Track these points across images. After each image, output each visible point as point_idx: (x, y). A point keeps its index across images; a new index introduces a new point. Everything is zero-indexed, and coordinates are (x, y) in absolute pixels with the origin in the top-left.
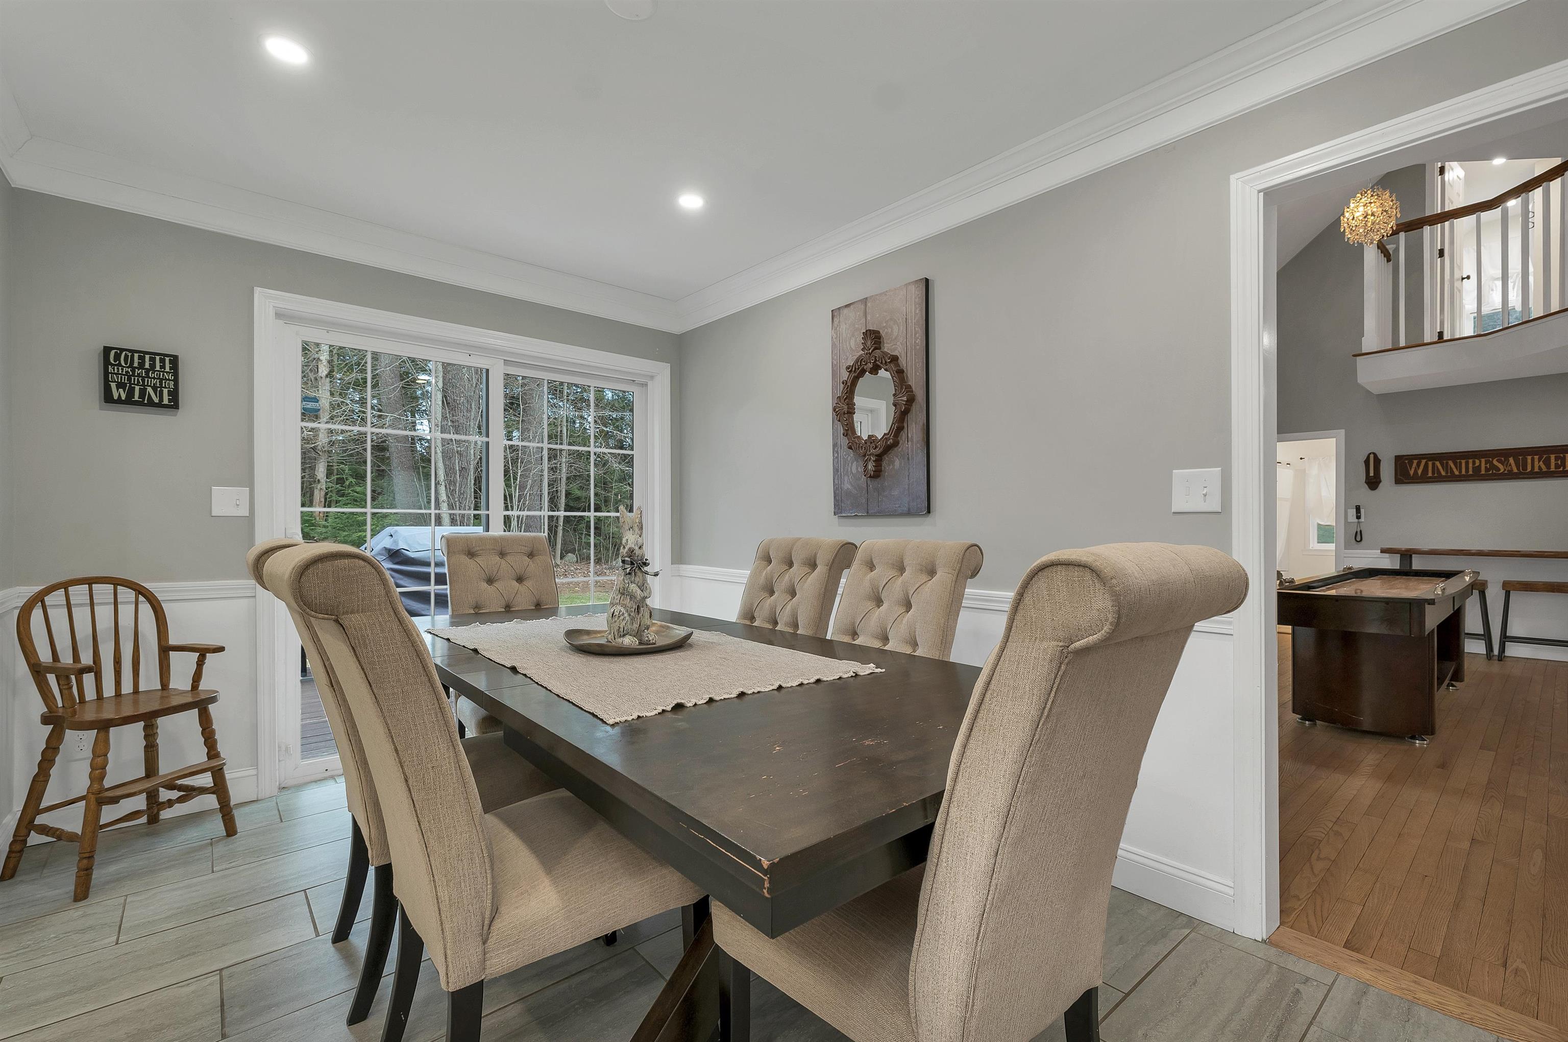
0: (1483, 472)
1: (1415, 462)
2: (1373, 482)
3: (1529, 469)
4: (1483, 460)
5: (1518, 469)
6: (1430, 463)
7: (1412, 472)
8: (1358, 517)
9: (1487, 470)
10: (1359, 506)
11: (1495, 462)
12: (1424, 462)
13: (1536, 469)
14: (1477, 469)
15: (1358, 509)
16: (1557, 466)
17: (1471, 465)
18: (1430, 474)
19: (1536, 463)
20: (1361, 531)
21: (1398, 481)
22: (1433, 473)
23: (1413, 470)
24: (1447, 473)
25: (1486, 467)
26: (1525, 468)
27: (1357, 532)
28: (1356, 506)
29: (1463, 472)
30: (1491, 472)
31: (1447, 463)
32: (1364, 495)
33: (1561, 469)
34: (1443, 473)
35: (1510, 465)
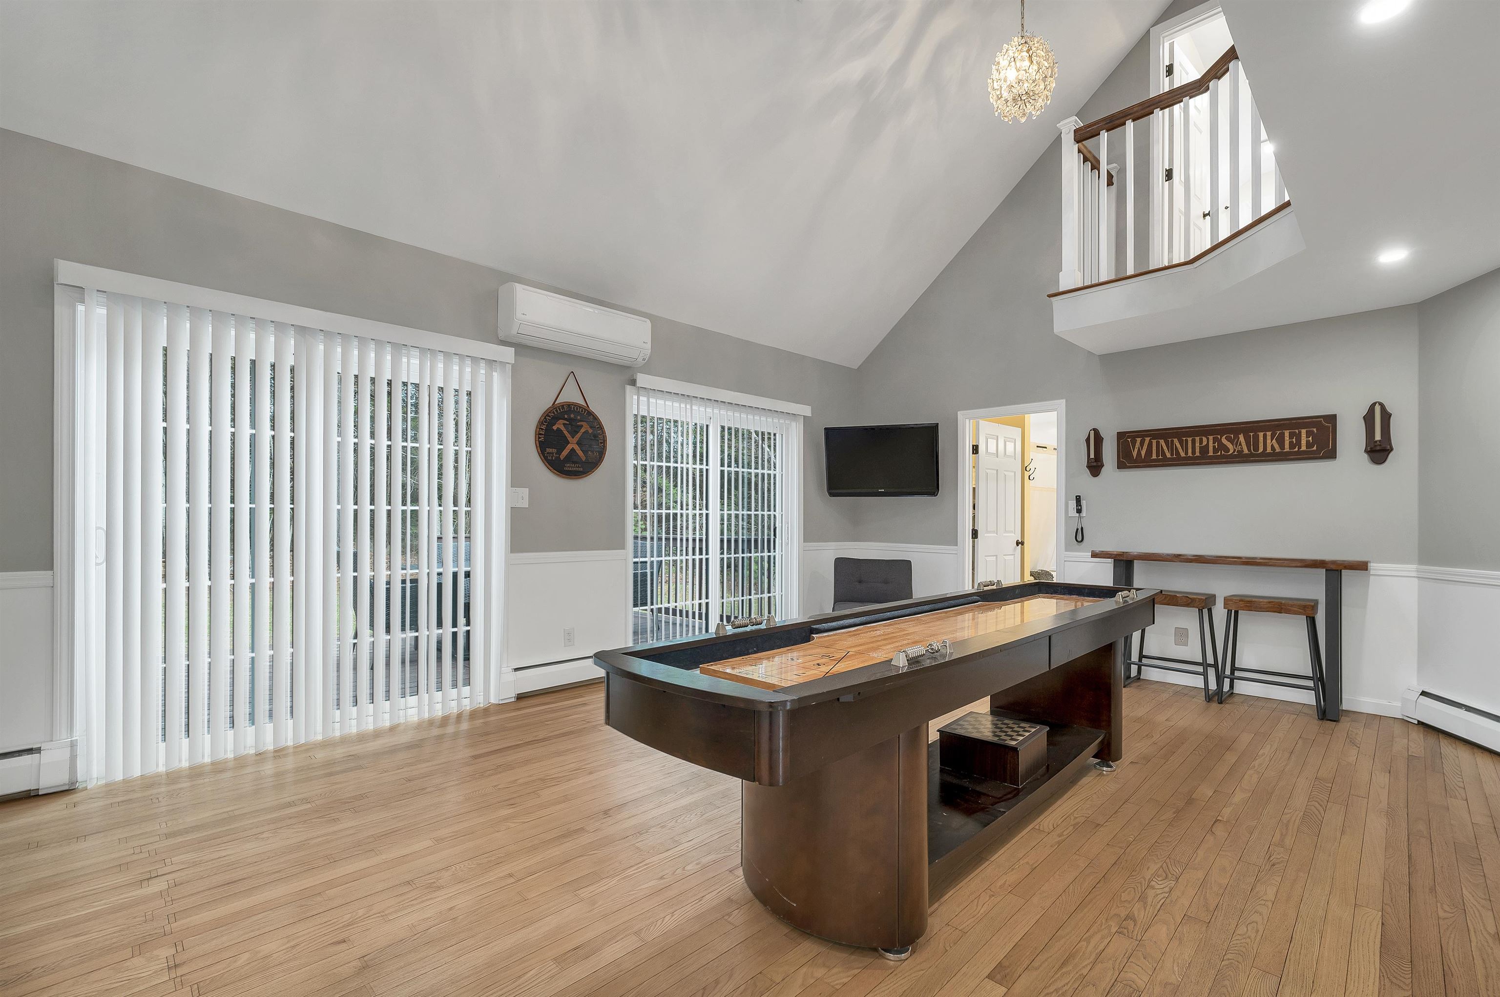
0: (1211, 453)
1: (1139, 440)
2: (1095, 467)
3: (1261, 450)
4: (1211, 438)
5: (1249, 449)
6: (1154, 442)
7: (1135, 454)
8: (1079, 511)
9: (1215, 450)
10: (1080, 496)
11: (1224, 441)
12: (1147, 439)
13: (1269, 450)
14: (1204, 450)
15: (1078, 500)
16: (1292, 445)
17: (1197, 445)
18: (1154, 457)
19: (1269, 441)
20: (1082, 528)
21: (1121, 466)
22: (1158, 455)
23: (1136, 450)
24: (1172, 455)
25: (1214, 447)
26: (1256, 448)
27: (1077, 529)
28: (1076, 496)
29: (1190, 454)
30: (1219, 454)
31: (1172, 441)
32: (1086, 483)
33: (1296, 449)
34: (1168, 455)
35: (1240, 444)
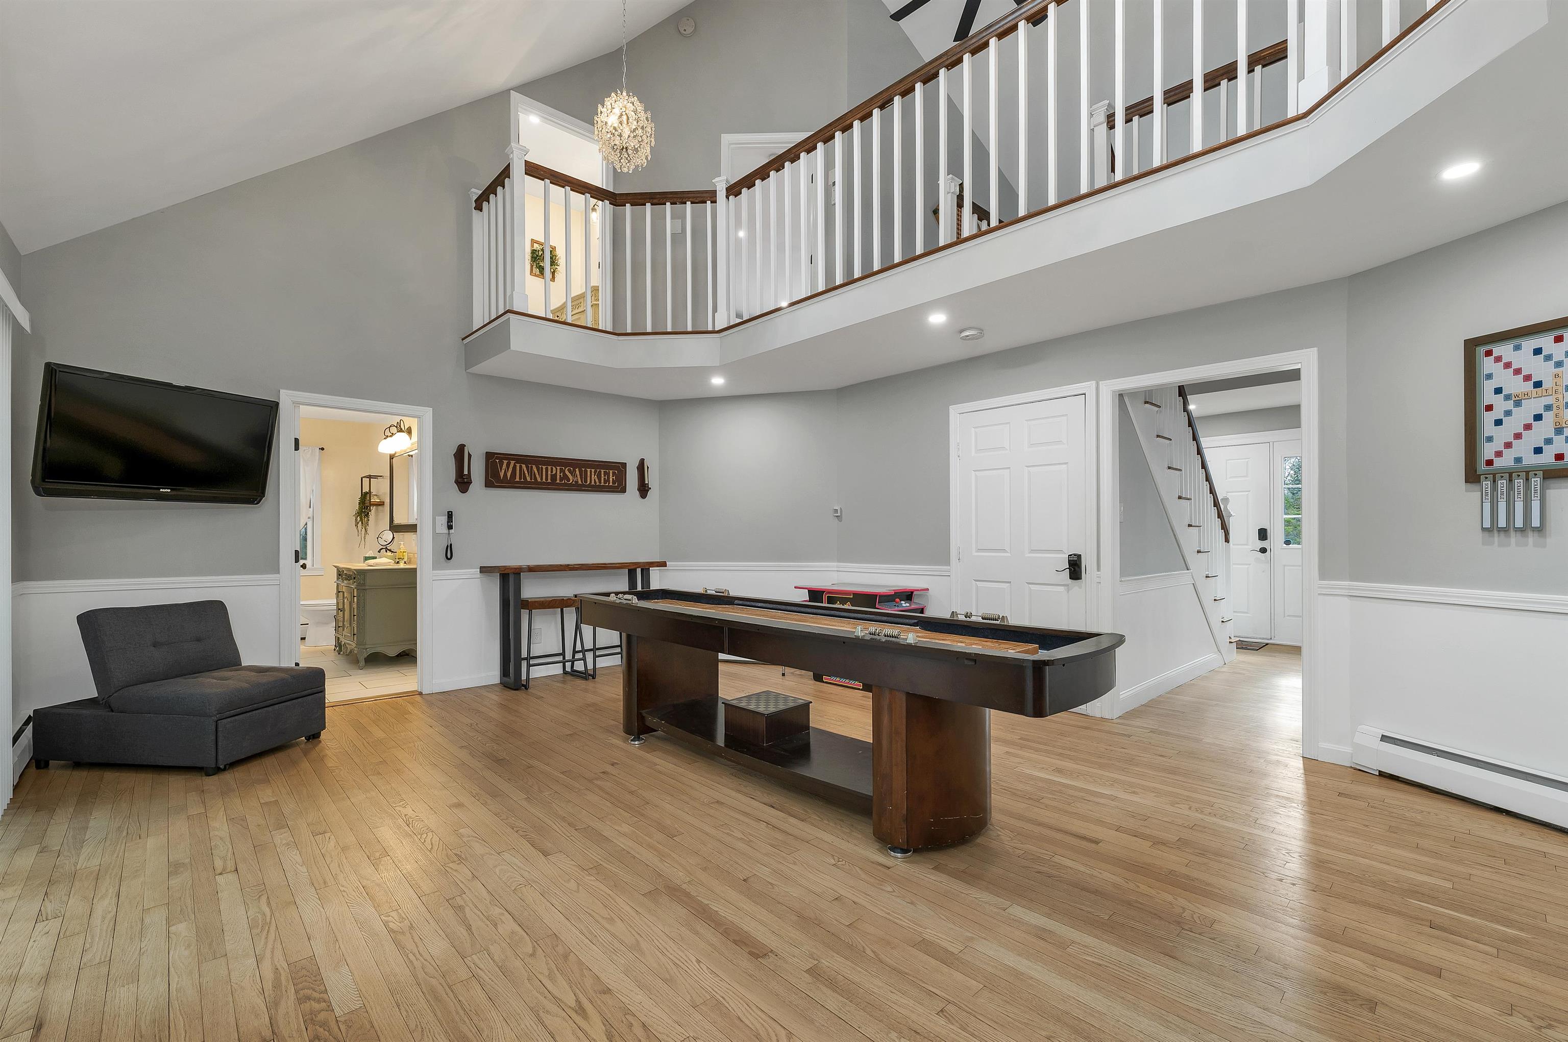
0: (558, 481)
1: (505, 462)
2: (463, 483)
3: (588, 483)
4: (558, 468)
5: (582, 482)
6: (518, 465)
7: (502, 474)
8: (450, 527)
9: (561, 479)
10: (452, 512)
11: (567, 472)
12: (513, 462)
13: (593, 483)
14: (554, 477)
15: (450, 515)
16: (605, 482)
17: (549, 473)
18: (517, 479)
19: (593, 476)
20: (451, 545)
21: (489, 484)
22: (520, 478)
23: (503, 471)
24: (531, 479)
26: (586, 482)
27: (448, 546)
28: (448, 512)
29: (544, 480)
30: (563, 482)
31: (532, 467)
32: (455, 499)
33: (607, 484)
34: (528, 479)
35: (577, 477)
